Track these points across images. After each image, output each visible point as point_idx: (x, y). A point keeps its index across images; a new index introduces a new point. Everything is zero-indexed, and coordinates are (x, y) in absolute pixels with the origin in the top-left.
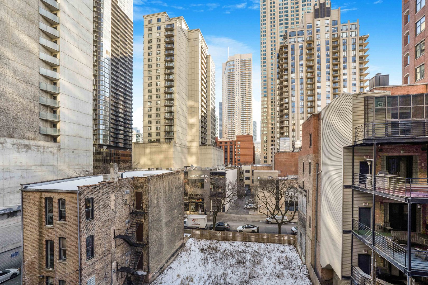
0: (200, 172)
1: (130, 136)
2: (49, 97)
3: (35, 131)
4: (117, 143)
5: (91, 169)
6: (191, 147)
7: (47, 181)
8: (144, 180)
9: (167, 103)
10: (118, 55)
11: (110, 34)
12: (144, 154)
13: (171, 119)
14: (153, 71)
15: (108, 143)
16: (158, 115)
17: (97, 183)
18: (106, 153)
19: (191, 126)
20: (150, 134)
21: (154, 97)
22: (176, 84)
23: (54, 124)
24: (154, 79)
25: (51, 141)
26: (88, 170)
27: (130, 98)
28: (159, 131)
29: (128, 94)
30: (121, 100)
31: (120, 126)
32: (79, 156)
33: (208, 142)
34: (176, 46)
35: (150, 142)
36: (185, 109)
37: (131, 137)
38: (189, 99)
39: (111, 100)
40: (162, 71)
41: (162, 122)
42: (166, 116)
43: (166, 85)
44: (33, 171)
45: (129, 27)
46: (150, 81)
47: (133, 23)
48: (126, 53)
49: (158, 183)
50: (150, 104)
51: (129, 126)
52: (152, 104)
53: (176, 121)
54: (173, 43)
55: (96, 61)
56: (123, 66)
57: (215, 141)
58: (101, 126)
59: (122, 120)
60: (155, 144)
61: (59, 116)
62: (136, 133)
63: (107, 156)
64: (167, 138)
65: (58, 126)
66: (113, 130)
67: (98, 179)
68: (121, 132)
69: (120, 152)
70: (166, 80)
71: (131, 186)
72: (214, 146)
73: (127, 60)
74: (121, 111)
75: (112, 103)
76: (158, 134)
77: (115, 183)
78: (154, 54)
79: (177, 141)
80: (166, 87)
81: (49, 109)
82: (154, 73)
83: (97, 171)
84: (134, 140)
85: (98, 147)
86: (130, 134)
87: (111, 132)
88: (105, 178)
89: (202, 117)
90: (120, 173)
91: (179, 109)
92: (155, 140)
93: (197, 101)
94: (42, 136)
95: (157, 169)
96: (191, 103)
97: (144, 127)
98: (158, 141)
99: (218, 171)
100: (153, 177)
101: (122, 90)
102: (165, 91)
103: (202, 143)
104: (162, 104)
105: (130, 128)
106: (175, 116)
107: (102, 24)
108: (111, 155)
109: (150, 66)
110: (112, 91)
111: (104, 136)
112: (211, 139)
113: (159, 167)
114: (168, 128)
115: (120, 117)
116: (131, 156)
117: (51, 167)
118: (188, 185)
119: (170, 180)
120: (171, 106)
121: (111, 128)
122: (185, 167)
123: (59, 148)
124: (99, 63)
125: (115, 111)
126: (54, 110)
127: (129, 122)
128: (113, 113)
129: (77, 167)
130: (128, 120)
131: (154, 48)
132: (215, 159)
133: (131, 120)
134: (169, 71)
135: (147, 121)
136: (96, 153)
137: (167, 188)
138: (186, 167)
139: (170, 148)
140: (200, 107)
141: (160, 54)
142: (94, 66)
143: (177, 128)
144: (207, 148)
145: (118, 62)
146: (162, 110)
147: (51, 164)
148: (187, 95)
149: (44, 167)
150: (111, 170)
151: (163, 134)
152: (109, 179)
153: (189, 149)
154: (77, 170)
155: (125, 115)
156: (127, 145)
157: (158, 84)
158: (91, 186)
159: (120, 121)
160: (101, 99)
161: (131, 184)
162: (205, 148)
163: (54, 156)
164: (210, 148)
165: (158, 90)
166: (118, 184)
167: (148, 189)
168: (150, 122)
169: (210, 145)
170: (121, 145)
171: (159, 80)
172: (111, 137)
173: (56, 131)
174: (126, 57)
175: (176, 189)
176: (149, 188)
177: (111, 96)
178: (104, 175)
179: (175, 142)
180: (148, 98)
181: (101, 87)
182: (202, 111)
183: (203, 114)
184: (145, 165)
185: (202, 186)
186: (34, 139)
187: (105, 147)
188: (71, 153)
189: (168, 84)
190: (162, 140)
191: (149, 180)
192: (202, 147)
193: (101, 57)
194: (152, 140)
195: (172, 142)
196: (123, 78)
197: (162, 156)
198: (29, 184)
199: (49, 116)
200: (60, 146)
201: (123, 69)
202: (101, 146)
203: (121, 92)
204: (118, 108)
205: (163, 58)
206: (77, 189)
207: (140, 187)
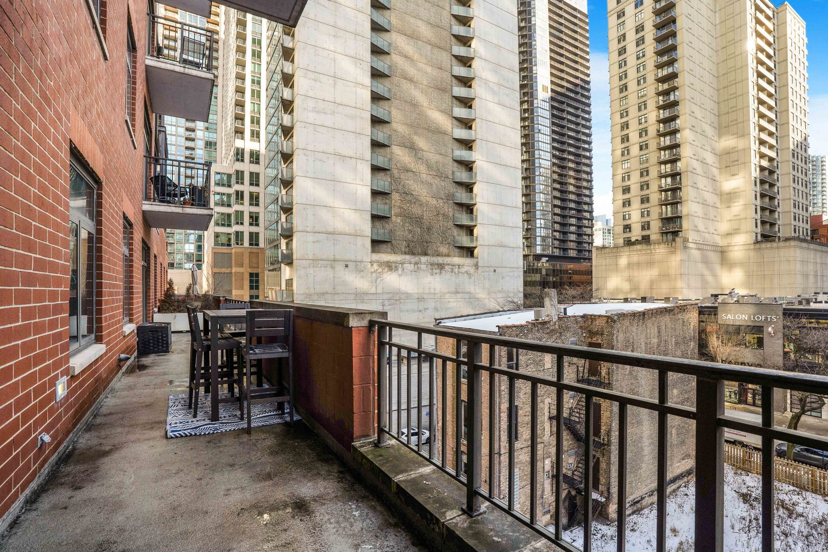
0: (751, 310)
1: (589, 235)
2: (464, 191)
3: (449, 244)
4: (565, 250)
5: (519, 299)
6: (730, 248)
7: (462, 316)
8: (605, 321)
9: (666, 155)
10: (562, 87)
11: (548, 53)
12: (616, 269)
13: (675, 190)
14: (629, 97)
15: (549, 252)
16: (645, 186)
17: (524, 323)
18: (547, 270)
19: (729, 198)
20: (627, 228)
21: (635, 150)
22: (683, 109)
23: (470, 230)
24: (633, 112)
25: (467, 256)
26: (516, 300)
27: (587, 161)
28: (648, 219)
29: (583, 153)
30: (570, 168)
31: (571, 217)
32: (503, 278)
33: (785, 231)
34: (682, 24)
35: (629, 243)
36: (710, 158)
37: (592, 235)
38: (720, 135)
39: (554, 172)
40: (651, 88)
41: (655, 197)
42: (663, 185)
43: (662, 117)
44: (448, 300)
45: (581, 27)
46: (624, 120)
47: (586, 16)
48: (577, 78)
49: (634, 329)
50: (626, 166)
51: (587, 215)
52: (633, 165)
53: (688, 193)
54: (674, 21)
55: (525, 111)
56: (572, 103)
57: (808, 227)
58: (538, 221)
59: (572, 205)
60: (639, 247)
61: (476, 216)
62: (602, 227)
63: (547, 275)
64: (667, 233)
65: (475, 231)
66: (557, 227)
67: (526, 317)
68: (573, 229)
69: (571, 266)
70: (659, 108)
71: (580, 330)
72: (804, 240)
73: (579, 89)
74: (571, 188)
75: (556, 177)
76: (646, 226)
77: (552, 323)
78: (632, 61)
79: (692, 236)
80: (659, 121)
81: (464, 208)
82: (633, 100)
83: (532, 300)
84: (598, 241)
85: (531, 260)
86: (588, 231)
87: (555, 231)
88: (537, 314)
89: (762, 169)
90: (562, 306)
91: (695, 164)
92: (640, 238)
93: (745, 134)
94: (457, 250)
95: (644, 300)
96: (728, 142)
97: (615, 213)
98: (646, 240)
99: (813, 306)
100: (622, 316)
101: (572, 150)
102: (658, 131)
103: (763, 236)
104: (653, 158)
105: (588, 220)
106: (686, 181)
107: (533, 43)
108: (555, 272)
109: (624, 88)
110: (554, 156)
111: (544, 239)
112: (793, 223)
113: (648, 295)
114: (668, 212)
115: (571, 201)
116: (590, 273)
117: (467, 296)
118: (718, 338)
119: (663, 324)
120: (674, 161)
121: (555, 222)
122: (712, 295)
123: (476, 266)
124: (532, 113)
125: (561, 191)
126: (469, 209)
127: (586, 207)
128: (558, 194)
129: (500, 295)
130: (586, 203)
131: (631, 48)
132: (806, 276)
133: (590, 204)
134: (666, 86)
135: (621, 202)
136: (529, 270)
137: (655, 341)
138: (716, 296)
139: (673, 252)
140: (754, 146)
141: (644, 56)
142: (523, 119)
143: (690, 208)
144: (778, 248)
145: (563, 99)
146: (654, 173)
147: (468, 290)
148: (716, 125)
149: (459, 296)
150: (547, 302)
151: (656, 226)
152: (544, 318)
153: (723, 252)
154: (500, 300)
155: (579, 195)
156: (584, 252)
157: (643, 120)
158: (515, 326)
159: (571, 209)
160: (537, 173)
161: (581, 327)
162: (772, 248)
163: (470, 278)
164: (790, 247)
165: (643, 132)
166: (557, 327)
167: (612, 338)
168: (627, 203)
169: (787, 239)
170: (572, 253)
171: (645, 112)
172: (555, 239)
173: (472, 241)
174: (576, 85)
175: (677, 343)
176: (614, 337)
177: (554, 164)
178: (536, 309)
179: (686, 240)
180: (623, 155)
181: (537, 152)
182: (762, 156)
183: (765, 163)
184: (618, 290)
185: (760, 343)
186: (448, 256)
187: (544, 259)
188: (492, 273)
189: (664, 114)
190: (654, 235)
191: (615, 322)
192: (764, 245)
193: (535, 101)
194: (633, 239)
195: (678, 239)
196: (573, 126)
197: (654, 272)
198: (442, 319)
199: (465, 220)
200: (477, 262)
201: (572, 110)
202: (538, 257)
203: (570, 153)
204: (566, 184)
205: (651, 60)
206: (496, 330)
207: (596, 333)
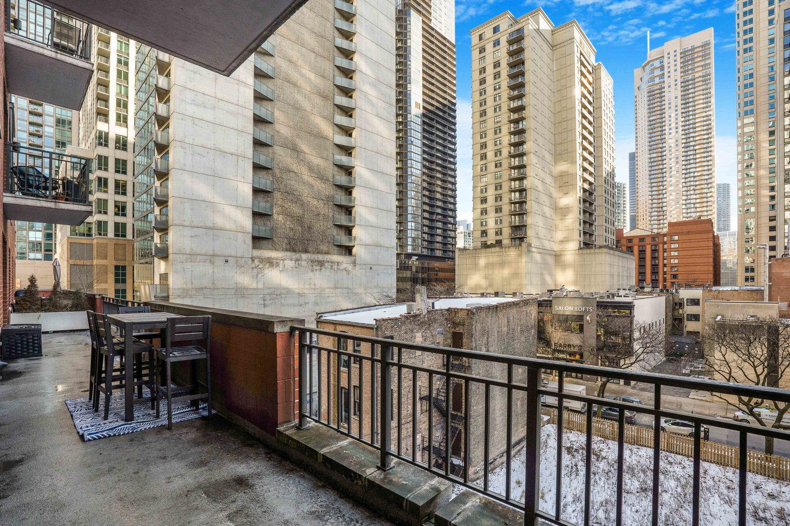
0: (575, 302)
1: (452, 238)
2: (343, 194)
3: (329, 242)
4: (432, 250)
5: (393, 294)
6: (563, 253)
7: (341, 310)
8: (465, 314)
9: (515, 173)
10: (433, 105)
11: (421, 75)
12: (475, 267)
13: (522, 203)
14: (488, 121)
15: (419, 251)
16: (498, 198)
17: (398, 316)
18: (417, 267)
19: (563, 212)
20: (484, 233)
21: (491, 167)
22: (529, 136)
23: (348, 230)
24: (490, 135)
25: (345, 254)
26: (390, 295)
27: (452, 173)
28: (500, 226)
29: (449, 166)
30: (438, 178)
31: (438, 221)
32: (378, 274)
33: (600, 241)
34: (529, 66)
35: (485, 246)
36: (549, 180)
37: (455, 238)
38: (556, 161)
39: (424, 180)
40: (505, 116)
41: (506, 208)
42: (513, 199)
43: (513, 141)
44: (327, 295)
45: (449, 55)
46: (483, 140)
47: (454, 46)
48: (445, 99)
49: (489, 320)
50: (484, 180)
51: (451, 220)
52: (489, 179)
53: (531, 205)
54: (523, 63)
55: (400, 123)
56: (440, 120)
57: (614, 238)
58: (409, 224)
59: (439, 211)
60: (493, 250)
61: (355, 217)
62: (463, 231)
63: (417, 272)
64: (515, 239)
65: (354, 232)
66: (426, 229)
67: (400, 310)
68: (439, 231)
69: (437, 264)
70: (511, 133)
71: (445, 322)
72: (612, 248)
73: (446, 109)
74: (438, 196)
75: (425, 185)
76: (499, 232)
77: (422, 316)
78: (490, 91)
79: (534, 242)
80: (511, 145)
81: (344, 210)
82: (490, 124)
83: (404, 295)
84: (460, 244)
85: (403, 258)
86: (452, 234)
87: (424, 233)
88: (410, 308)
89: (585, 190)
90: (431, 301)
91: (538, 184)
92: (494, 242)
93: (574, 162)
94: (336, 248)
95: (497, 294)
96: (561, 167)
97: (474, 220)
98: (499, 243)
99: (617, 299)
100: (480, 309)
101: (440, 162)
102: (510, 153)
103: (585, 244)
104: (506, 176)
105: (453, 224)
106: (531, 196)
107: (408, 63)
108: (423, 269)
109: (483, 113)
110: (424, 166)
111: (414, 239)
112: (605, 234)
113: (500, 291)
114: (516, 221)
115: (438, 207)
116: (454, 271)
117: (345, 291)
118: (552, 325)
119: (511, 315)
120: (521, 179)
121: (424, 225)
122: (548, 291)
123: (354, 263)
124: (406, 126)
125: (430, 198)
126: (348, 210)
127: (450, 213)
128: (427, 201)
129: (375, 290)
130: (450, 210)
131: (490, 80)
132: (612, 276)
133: (454, 211)
134: (516, 116)
135: (479, 211)
136: (402, 267)
137: (505, 329)
138: (551, 291)
139: (520, 255)
140: (579, 172)
141: (499, 88)
142: (398, 131)
143: (532, 219)
144: (595, 253)
145: (433, 116)
146: (506, 187)
147: (346, 286)
148: (553, 152)
149: (338, 291)
150: (418, 297)
151: (507, 231)
152: (415, 311)
153: (557, 257)
154: (376, 295)
155: (445, 202)
156: (448, 254)
157: (498, 142)
158: (390, 319)
159: (438, 214)
160: (409, 181)
161: (446, 319)
162: (590, 253)
163: (348, 275)
164: (602, 253)
165: (498, 153)
166: (426, 319)
167: (472, 328)
168: (484, 212)
169: (600, 247)
170: (439, 253)
171: (499, 135)
172: (424, 240)
173: (350, 240)
174: (445, 105)
175: (522, 331)
176: (473, 327)
177: (424, 173)
178: (408, 303)
179: (530, 245)
180: (482, 170)
181: (409, 162)
182: (585, 180)
183: (586, 186)
184: (478, 286)
185: (581, 329)
186: (328, 253)
187: (414, 258)
188: (369, 270)
189: (514, 139)
190: (506, 242)
191: (474, 314)
192: (585, 251)
193: (409, 116)
194: (489, 243)
195: (523, 244)
196: (441, 141)
197: (506, 272)
199: (343, 220)
200: (355, 260)
201: (440, 127)
202: (409, 256)
203: (438, 165)
204: (434, 192)
205: (505, 93)
206: (374, 323)
207: (458, 324)
